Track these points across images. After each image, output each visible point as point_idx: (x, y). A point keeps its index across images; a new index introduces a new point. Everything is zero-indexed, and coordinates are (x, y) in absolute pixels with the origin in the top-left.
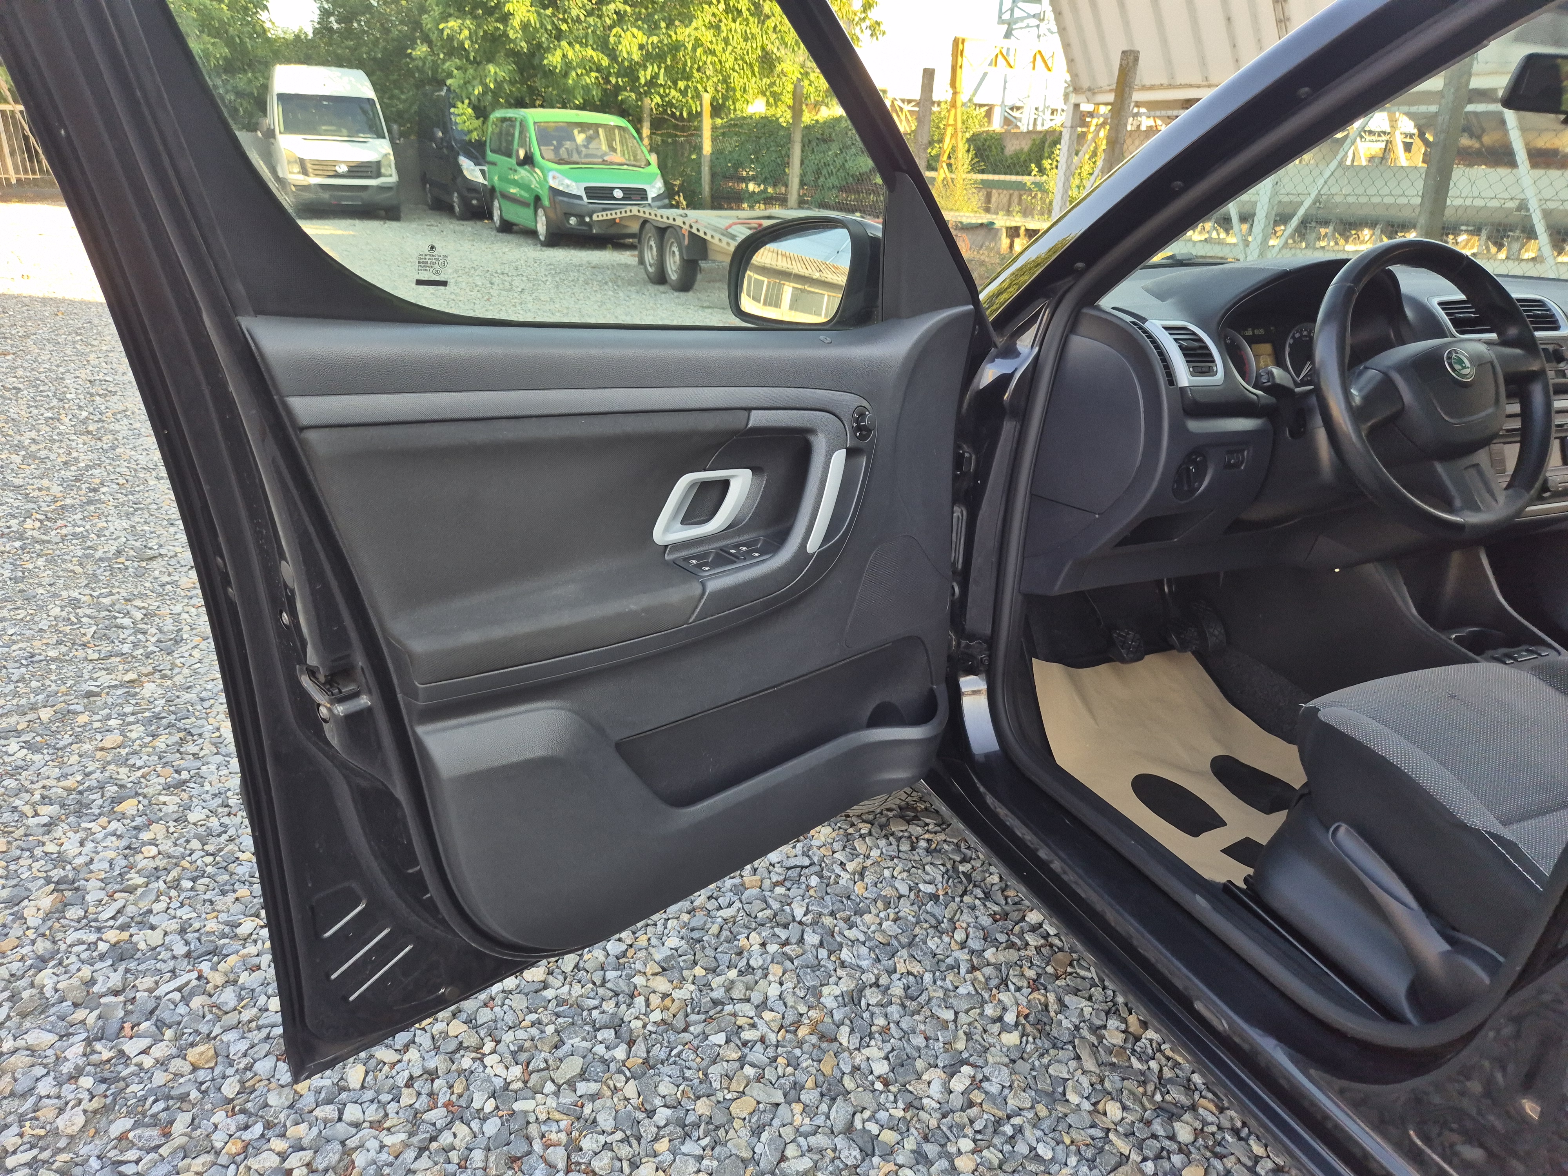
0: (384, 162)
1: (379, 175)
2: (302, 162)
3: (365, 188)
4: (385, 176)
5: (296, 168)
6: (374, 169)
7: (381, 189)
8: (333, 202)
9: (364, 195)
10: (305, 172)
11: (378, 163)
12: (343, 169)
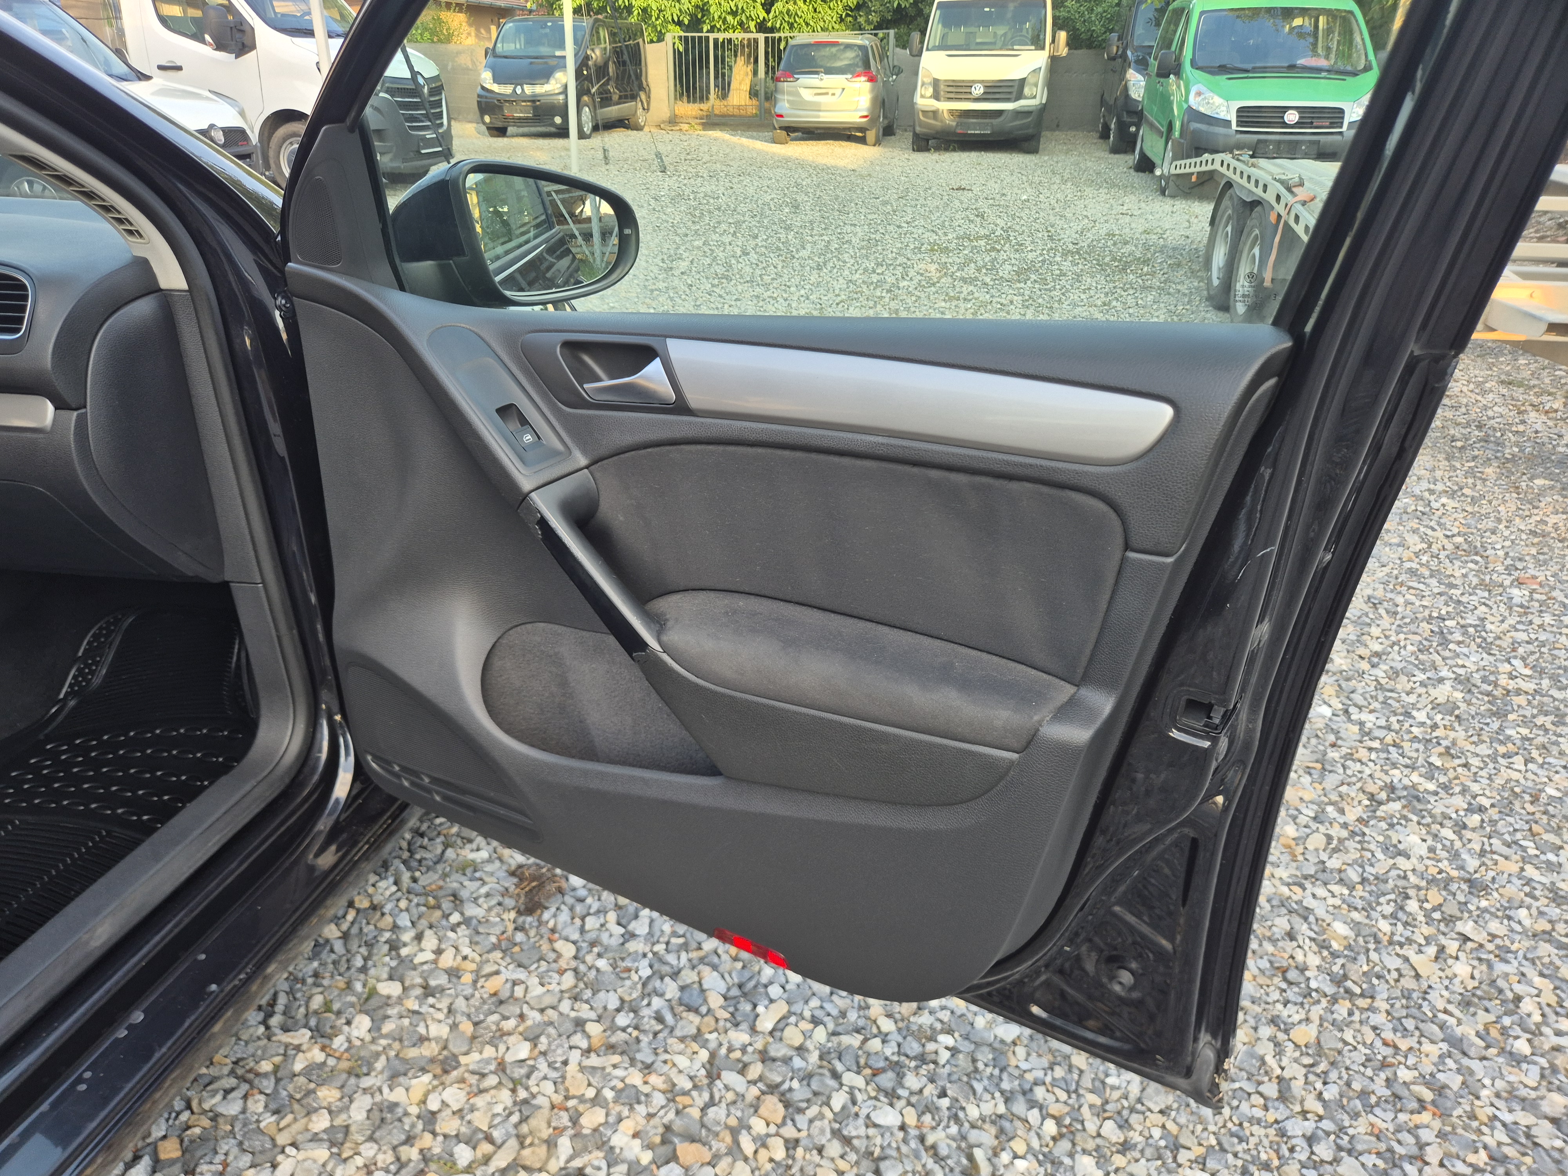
0: (1031, 80)
1: (1020, 96)
2: (936, 83)
3: (1000, 113)
4: (1026, 98)
5: (930, 91)
6: (1015, 90)
7: (1018, 114)
8: (959, 131)
9: (996, 121)
10: (936, 96)
11: (1022, 82)
12: (978, 90)
